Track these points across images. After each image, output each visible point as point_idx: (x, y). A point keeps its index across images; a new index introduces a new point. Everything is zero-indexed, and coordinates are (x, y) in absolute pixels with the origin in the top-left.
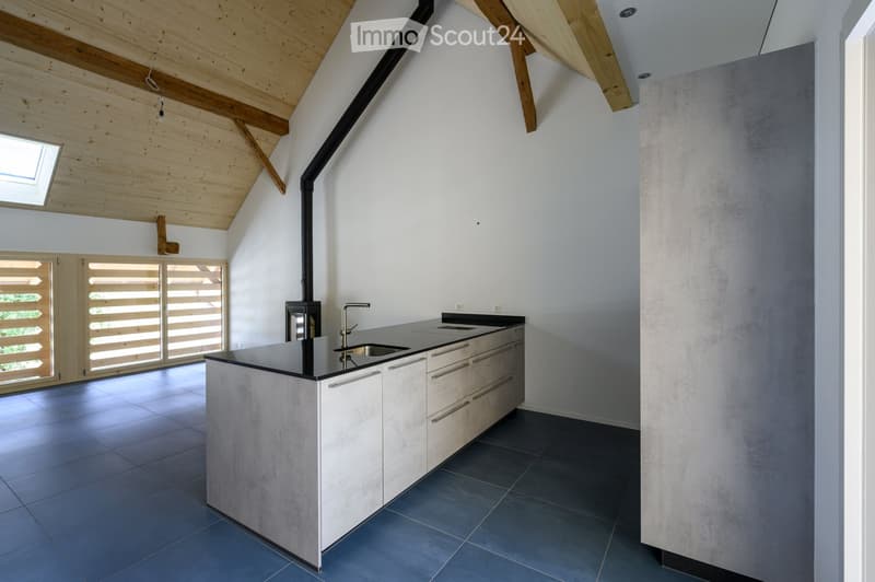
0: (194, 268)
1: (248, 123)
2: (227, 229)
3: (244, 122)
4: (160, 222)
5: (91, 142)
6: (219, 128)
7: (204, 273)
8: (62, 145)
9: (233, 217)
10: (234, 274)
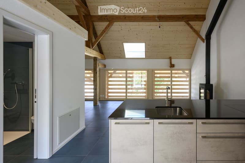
0: (181, 72)
1: (190, 21)
2: (190, 58)
3: (188, 21)
4: (170, 58)
5: (150, 40)
6: (181, 26)
7: (184, 73)
8: (145, 43)
9: (192, 54)
10: (192, 73)
